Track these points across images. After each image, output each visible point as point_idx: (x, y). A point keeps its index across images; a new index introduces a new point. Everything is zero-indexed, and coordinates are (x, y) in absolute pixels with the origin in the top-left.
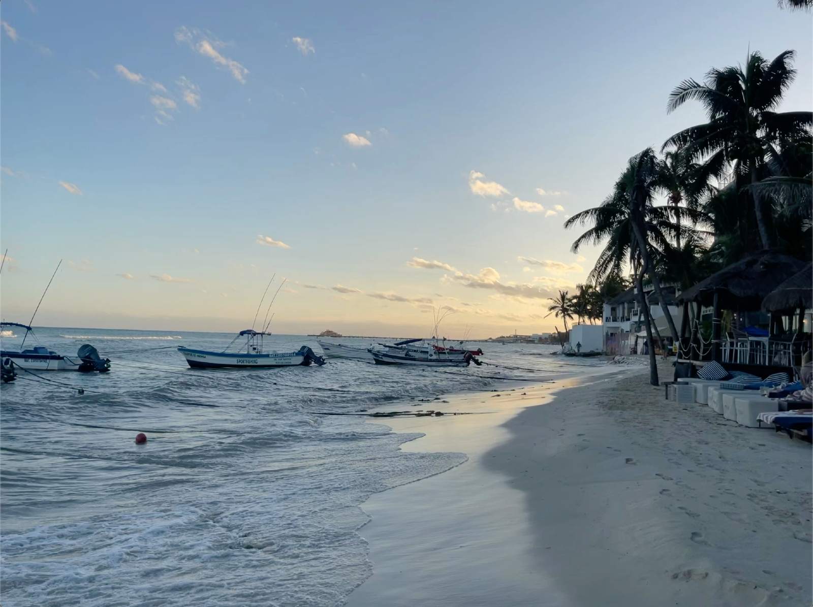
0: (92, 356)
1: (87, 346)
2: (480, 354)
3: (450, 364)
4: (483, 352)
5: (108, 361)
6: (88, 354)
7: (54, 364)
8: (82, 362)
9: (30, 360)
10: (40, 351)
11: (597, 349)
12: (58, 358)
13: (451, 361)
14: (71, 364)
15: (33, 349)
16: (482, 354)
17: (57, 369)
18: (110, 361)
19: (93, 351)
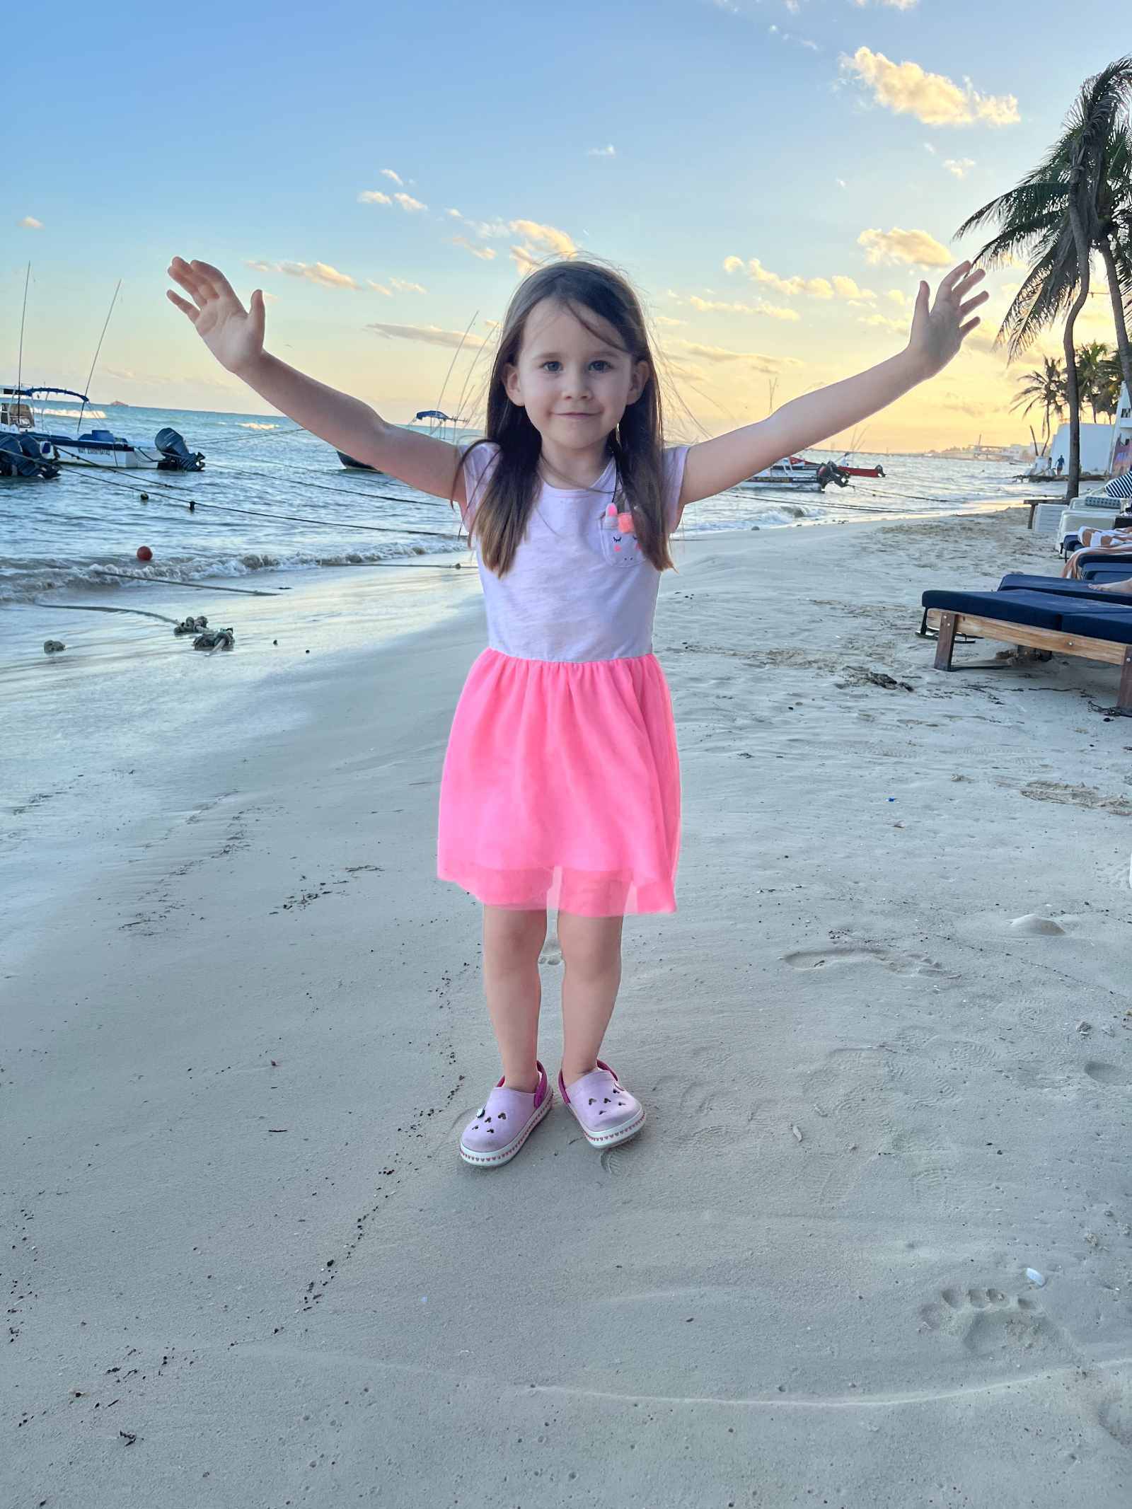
0: (176, 448)
1: (169, 430)
2: (879, 475)
3: (790, 485)
4: (884, 472)
5: (200, 456)
6: (170, 443)
7: (122, 458)
8: (161, 457)
9: (86, 450)
10: (102, 436)
11: (1096, 470)
12: (127, 448)
13: (791, 480)
14: (148, 459)
15: (91, 433)
16: (884, 475)
17: (124, 466)
18: (204, 458)
19: (178, 438)
